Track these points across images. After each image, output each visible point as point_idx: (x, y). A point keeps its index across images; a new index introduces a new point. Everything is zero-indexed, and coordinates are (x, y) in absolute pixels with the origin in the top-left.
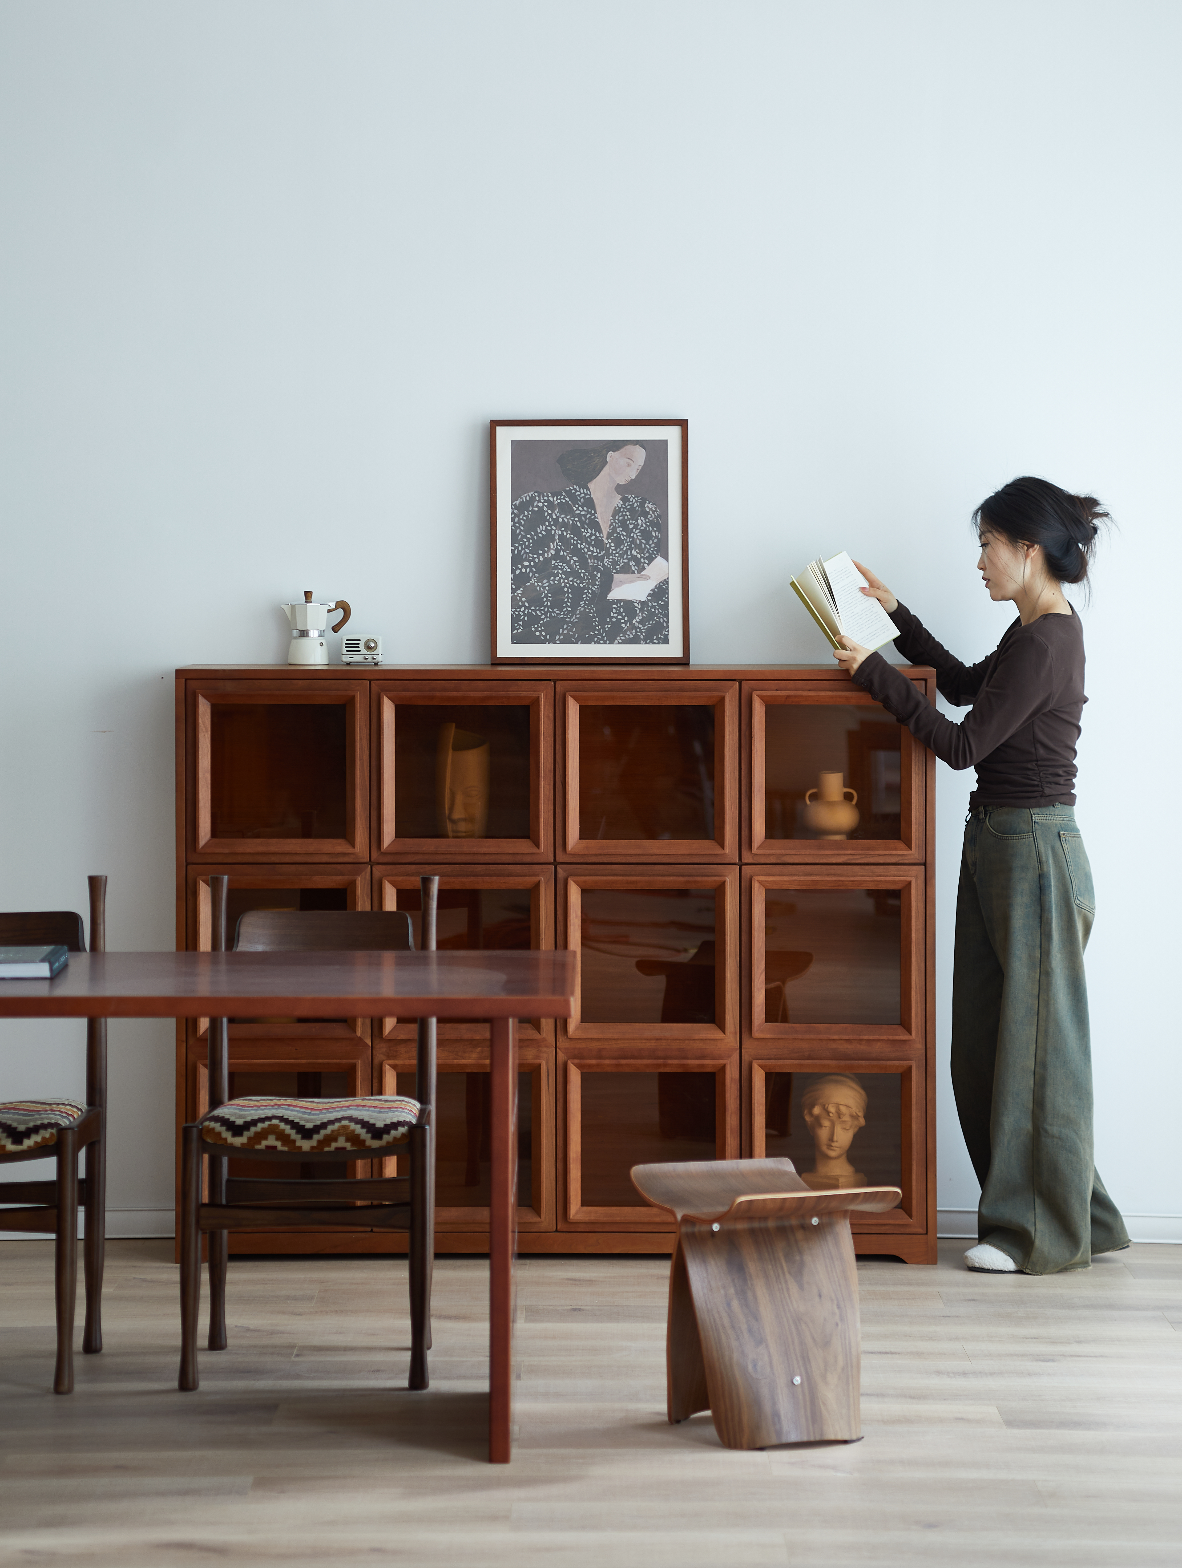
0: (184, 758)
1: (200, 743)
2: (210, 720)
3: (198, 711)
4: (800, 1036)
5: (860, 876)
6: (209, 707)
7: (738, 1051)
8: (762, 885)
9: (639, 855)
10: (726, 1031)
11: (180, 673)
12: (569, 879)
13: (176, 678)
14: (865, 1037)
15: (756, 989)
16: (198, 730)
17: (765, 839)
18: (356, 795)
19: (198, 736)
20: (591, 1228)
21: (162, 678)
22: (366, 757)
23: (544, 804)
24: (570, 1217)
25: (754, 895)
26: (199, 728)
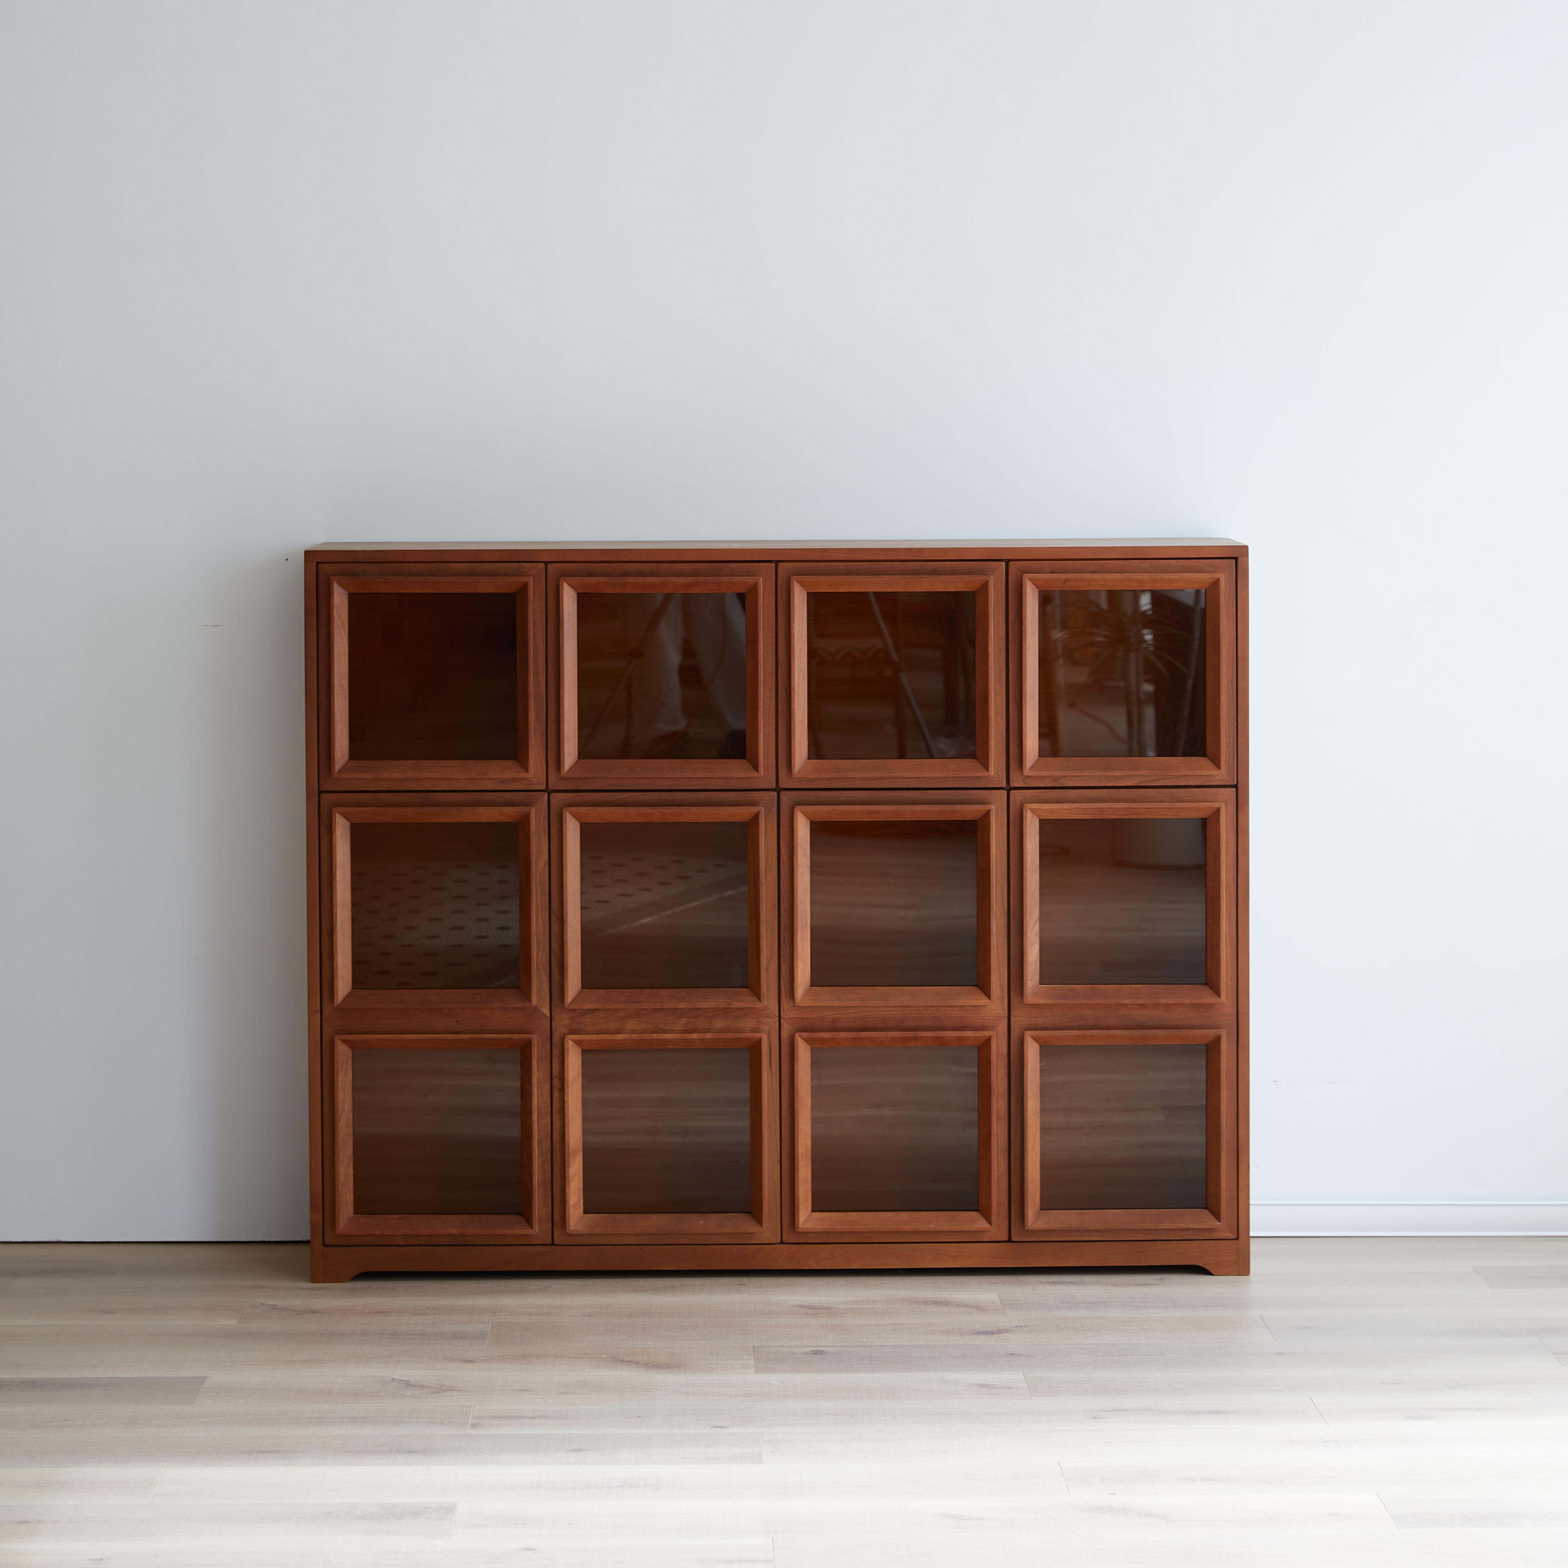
0: (316, 661)
1: (335, 642)
2: (347, 613)
3: (333, 602)
4: (1083, 1001)
5: (1156, 802)
6: (347, 596)
7: (1006, 1020)
8: (1036, 814)
9: (882, 778)
10: (991, 995)
11: (310, 555)
12: (796, 809)
13: (305, 561)
14: (1164, 1001)
15: (1028, 943)
16: (333, 626)
17: (1039, 757)
18: (529, 706)
19: (333, 633)
20: (825, 1239)
21: (287, 560)
22: (542, 659)
23: (763, 716)
24: (798, 1226)
25: (1026, 827)
26: (333, 623)
